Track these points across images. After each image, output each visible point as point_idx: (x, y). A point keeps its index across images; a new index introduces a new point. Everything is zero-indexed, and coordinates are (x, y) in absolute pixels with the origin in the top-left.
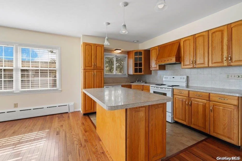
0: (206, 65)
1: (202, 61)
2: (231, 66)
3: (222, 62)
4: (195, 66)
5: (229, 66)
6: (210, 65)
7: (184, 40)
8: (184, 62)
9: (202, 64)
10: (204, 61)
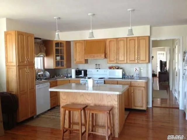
0: (126, 62)
1: (123, 59)
2: (139, 63)
3: (134, 61)
4: (118, 62)
5: (138, 63)
6: (128, 62)
7: (109, 40)
8: (109, 58)
9: (123, 61)
10: (124, 59)
